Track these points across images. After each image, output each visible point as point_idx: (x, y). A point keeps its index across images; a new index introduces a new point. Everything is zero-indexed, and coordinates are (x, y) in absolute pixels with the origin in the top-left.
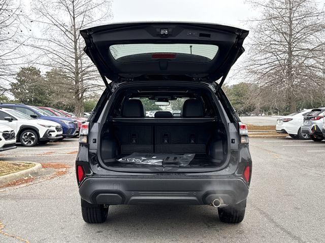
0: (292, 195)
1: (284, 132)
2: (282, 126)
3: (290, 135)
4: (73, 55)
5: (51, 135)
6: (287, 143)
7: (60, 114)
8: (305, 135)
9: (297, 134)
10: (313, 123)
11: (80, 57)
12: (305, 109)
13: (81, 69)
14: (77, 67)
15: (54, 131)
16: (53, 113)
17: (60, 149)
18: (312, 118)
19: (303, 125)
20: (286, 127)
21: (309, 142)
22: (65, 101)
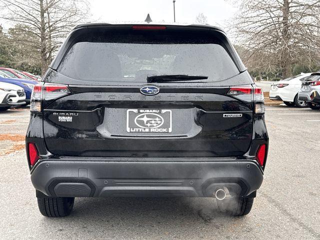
0: (303, 176)
1: (278, 99)
2: (277, 92)
3: (285, 102)
4: (39, 8)
5: (11, 100)
6: (283, 112)
7: (23, 77)
8: (301, 103)
9: (293, 101)
10: (312, 89)
11: (47, 9)
12: (302, 74)
13: (49, 24)
14: (43, 21)
15: (15, 96)
16: (15, 75)
17: (22, 118)
18: (312, 83)
19: (300, 91)
20: (281, 93)
21: (306, 110)
22: (31, 62)
